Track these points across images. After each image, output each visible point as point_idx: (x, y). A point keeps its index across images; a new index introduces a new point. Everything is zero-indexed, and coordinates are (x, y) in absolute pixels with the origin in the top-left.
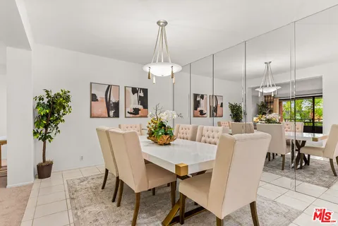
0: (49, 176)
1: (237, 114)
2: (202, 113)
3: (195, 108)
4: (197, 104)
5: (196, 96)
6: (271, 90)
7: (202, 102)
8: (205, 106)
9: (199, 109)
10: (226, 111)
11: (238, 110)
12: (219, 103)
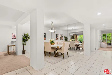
0: (25, 53)
1: (66, 39)
2: (58, 39)
3: (56, 38)
4: (57, 37)
5: (56, 35)
6: (73, 34)
7: (58, 36)
8: (59, 37)
9: (57, 38)
10: (64, 38)
11: (66, 38)
12: (62, 36)
